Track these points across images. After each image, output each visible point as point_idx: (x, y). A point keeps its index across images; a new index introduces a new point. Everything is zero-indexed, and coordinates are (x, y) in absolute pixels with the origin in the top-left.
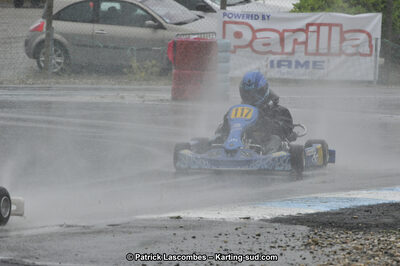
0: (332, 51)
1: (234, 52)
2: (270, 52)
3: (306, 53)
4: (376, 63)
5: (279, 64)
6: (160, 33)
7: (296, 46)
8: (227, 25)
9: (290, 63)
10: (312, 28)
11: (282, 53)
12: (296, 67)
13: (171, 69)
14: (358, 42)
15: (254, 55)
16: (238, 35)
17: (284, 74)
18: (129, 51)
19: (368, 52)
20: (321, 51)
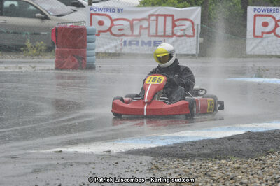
0: (167, 33)
1: (98, 35)
2: (123, 35)
4: (197, 41)
5: (130, 43)
6: (46, 22)
7: (142, 31)
8: (93, 16)
9: (138, 42)
10: (152, 18)
11: (132, 36)
12: (142, 45)
13: (54, 47)
14: (184, 27)
15: (112, 36)
16: (101, 23)
17: (133, 50)
18: (24, 35)
19: (192, 34)
20: (159, 34)
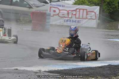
0: (84, 17)
2: (64, 17)
3: (76, 18)
4: (97, 22)
5: (67, 21)
7: (73, 16)
8: (51, 8)
9: (70, 20)
10: (78, 10)
11: (68, 17)
12: (72, 22)
14: (92, 15)
16: (54, 11)
17: (68, 24)
18: (20, 15)
19: (95, 18)
20: (80, 17)
